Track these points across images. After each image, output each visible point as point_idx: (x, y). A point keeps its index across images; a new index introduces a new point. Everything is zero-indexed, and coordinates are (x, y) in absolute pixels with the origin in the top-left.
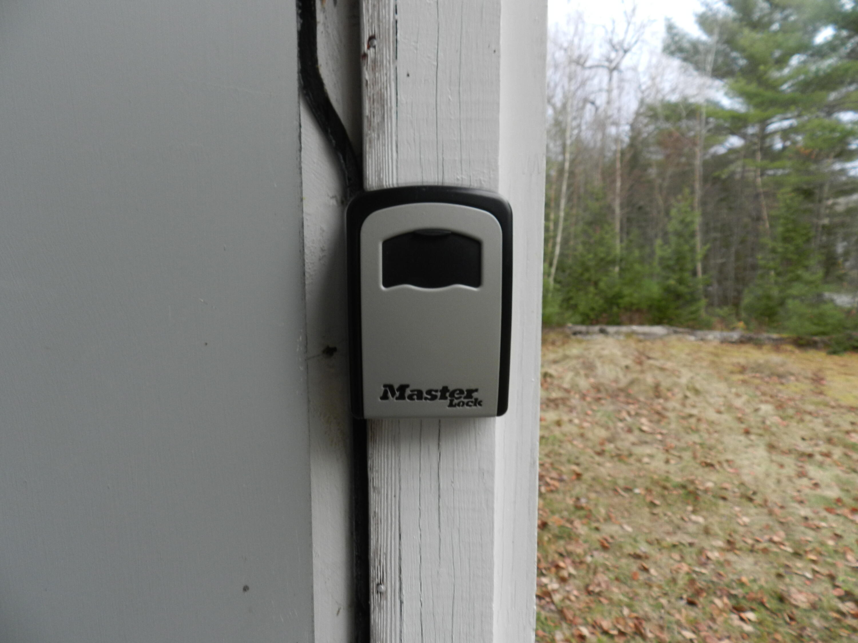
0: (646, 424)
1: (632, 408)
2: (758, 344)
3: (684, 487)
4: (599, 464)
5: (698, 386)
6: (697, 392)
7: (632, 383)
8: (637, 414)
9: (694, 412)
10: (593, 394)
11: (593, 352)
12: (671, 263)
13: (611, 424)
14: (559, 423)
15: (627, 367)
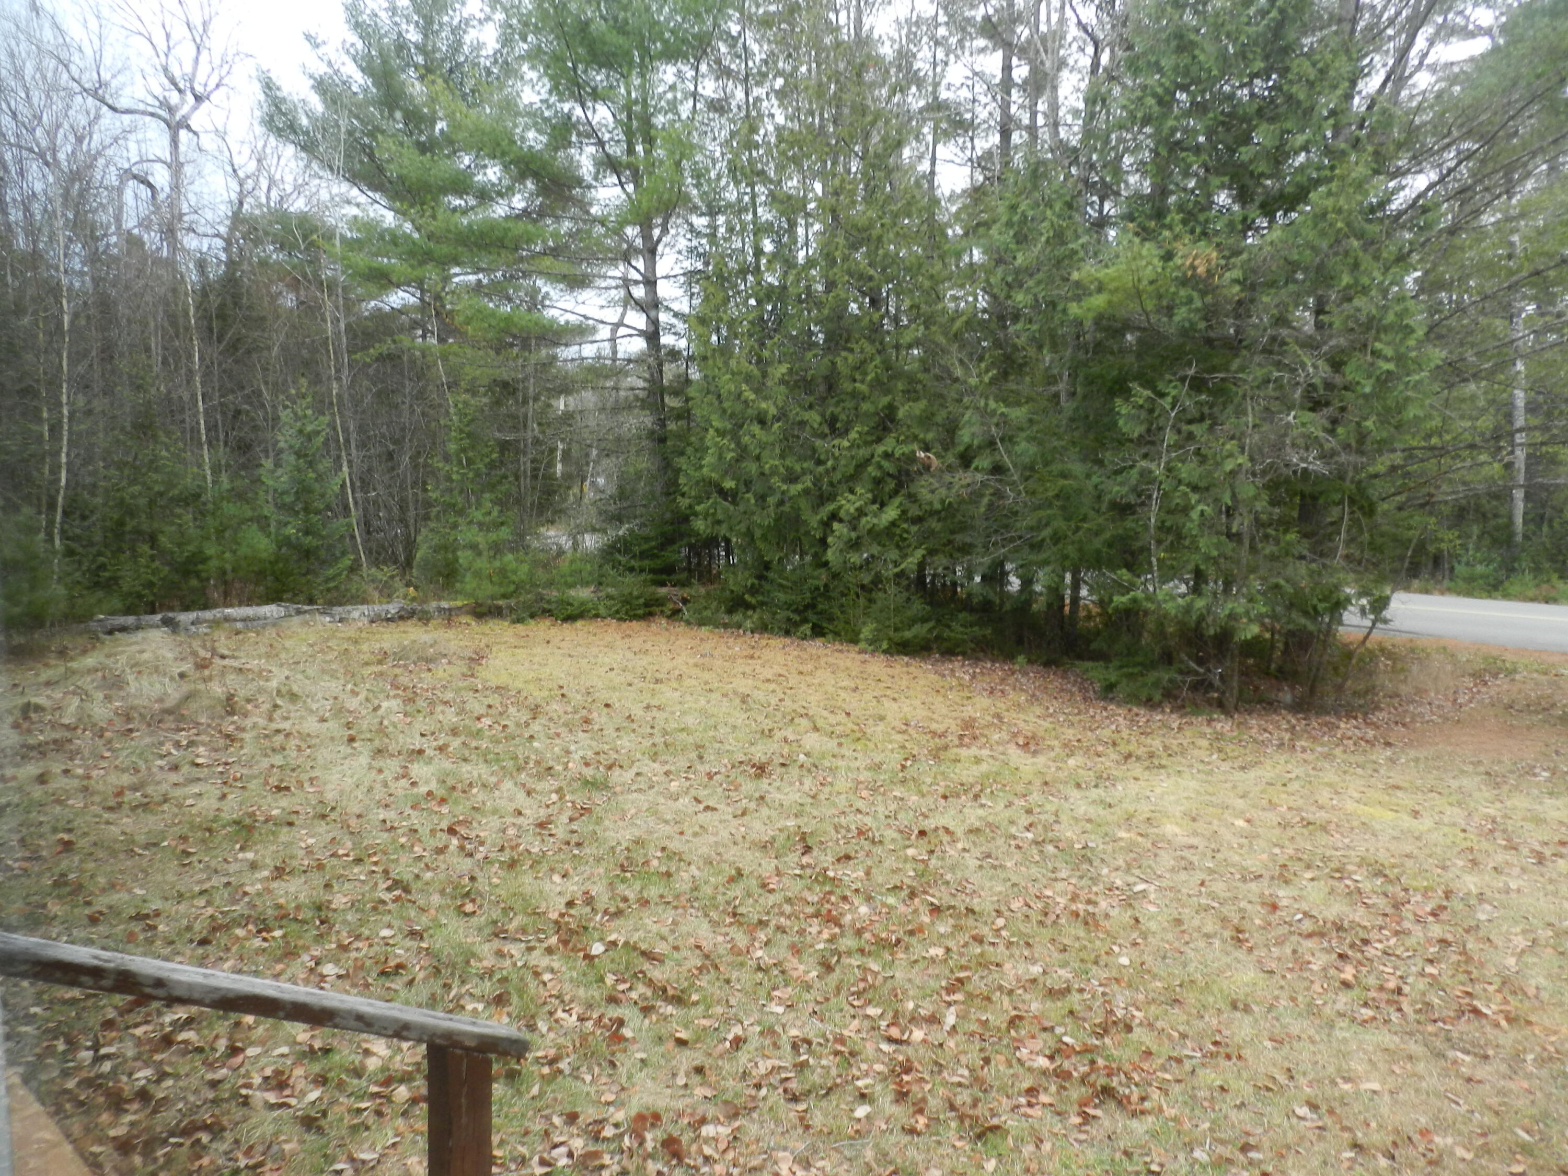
0: (203, 754)
1: (183, 738)
2: (425, 618)
3: (236, 823)
4: (108, 823)
5: (295, 688)
6: (293, 697)
7: (189, 697)
8: (191, 744)
9: (286, 725)
10: (119, 725)
11: (123, 659)
12: (288, 499)
13: (142, 765)
14: (42, 779)
15: (182, 675)
